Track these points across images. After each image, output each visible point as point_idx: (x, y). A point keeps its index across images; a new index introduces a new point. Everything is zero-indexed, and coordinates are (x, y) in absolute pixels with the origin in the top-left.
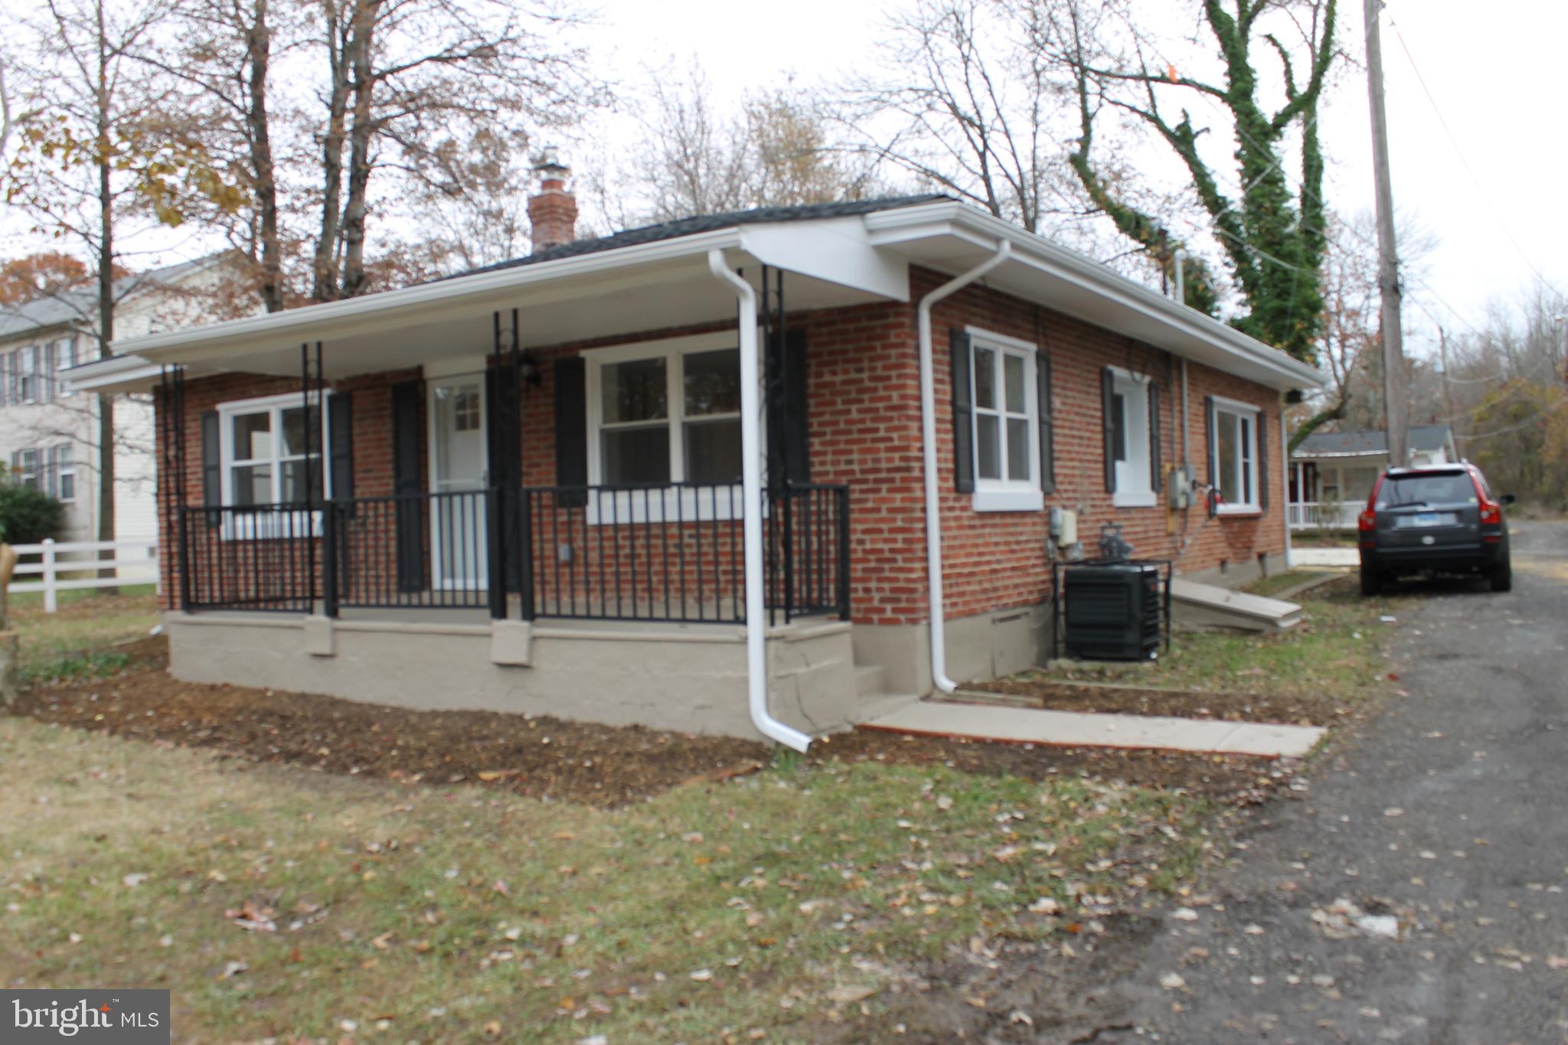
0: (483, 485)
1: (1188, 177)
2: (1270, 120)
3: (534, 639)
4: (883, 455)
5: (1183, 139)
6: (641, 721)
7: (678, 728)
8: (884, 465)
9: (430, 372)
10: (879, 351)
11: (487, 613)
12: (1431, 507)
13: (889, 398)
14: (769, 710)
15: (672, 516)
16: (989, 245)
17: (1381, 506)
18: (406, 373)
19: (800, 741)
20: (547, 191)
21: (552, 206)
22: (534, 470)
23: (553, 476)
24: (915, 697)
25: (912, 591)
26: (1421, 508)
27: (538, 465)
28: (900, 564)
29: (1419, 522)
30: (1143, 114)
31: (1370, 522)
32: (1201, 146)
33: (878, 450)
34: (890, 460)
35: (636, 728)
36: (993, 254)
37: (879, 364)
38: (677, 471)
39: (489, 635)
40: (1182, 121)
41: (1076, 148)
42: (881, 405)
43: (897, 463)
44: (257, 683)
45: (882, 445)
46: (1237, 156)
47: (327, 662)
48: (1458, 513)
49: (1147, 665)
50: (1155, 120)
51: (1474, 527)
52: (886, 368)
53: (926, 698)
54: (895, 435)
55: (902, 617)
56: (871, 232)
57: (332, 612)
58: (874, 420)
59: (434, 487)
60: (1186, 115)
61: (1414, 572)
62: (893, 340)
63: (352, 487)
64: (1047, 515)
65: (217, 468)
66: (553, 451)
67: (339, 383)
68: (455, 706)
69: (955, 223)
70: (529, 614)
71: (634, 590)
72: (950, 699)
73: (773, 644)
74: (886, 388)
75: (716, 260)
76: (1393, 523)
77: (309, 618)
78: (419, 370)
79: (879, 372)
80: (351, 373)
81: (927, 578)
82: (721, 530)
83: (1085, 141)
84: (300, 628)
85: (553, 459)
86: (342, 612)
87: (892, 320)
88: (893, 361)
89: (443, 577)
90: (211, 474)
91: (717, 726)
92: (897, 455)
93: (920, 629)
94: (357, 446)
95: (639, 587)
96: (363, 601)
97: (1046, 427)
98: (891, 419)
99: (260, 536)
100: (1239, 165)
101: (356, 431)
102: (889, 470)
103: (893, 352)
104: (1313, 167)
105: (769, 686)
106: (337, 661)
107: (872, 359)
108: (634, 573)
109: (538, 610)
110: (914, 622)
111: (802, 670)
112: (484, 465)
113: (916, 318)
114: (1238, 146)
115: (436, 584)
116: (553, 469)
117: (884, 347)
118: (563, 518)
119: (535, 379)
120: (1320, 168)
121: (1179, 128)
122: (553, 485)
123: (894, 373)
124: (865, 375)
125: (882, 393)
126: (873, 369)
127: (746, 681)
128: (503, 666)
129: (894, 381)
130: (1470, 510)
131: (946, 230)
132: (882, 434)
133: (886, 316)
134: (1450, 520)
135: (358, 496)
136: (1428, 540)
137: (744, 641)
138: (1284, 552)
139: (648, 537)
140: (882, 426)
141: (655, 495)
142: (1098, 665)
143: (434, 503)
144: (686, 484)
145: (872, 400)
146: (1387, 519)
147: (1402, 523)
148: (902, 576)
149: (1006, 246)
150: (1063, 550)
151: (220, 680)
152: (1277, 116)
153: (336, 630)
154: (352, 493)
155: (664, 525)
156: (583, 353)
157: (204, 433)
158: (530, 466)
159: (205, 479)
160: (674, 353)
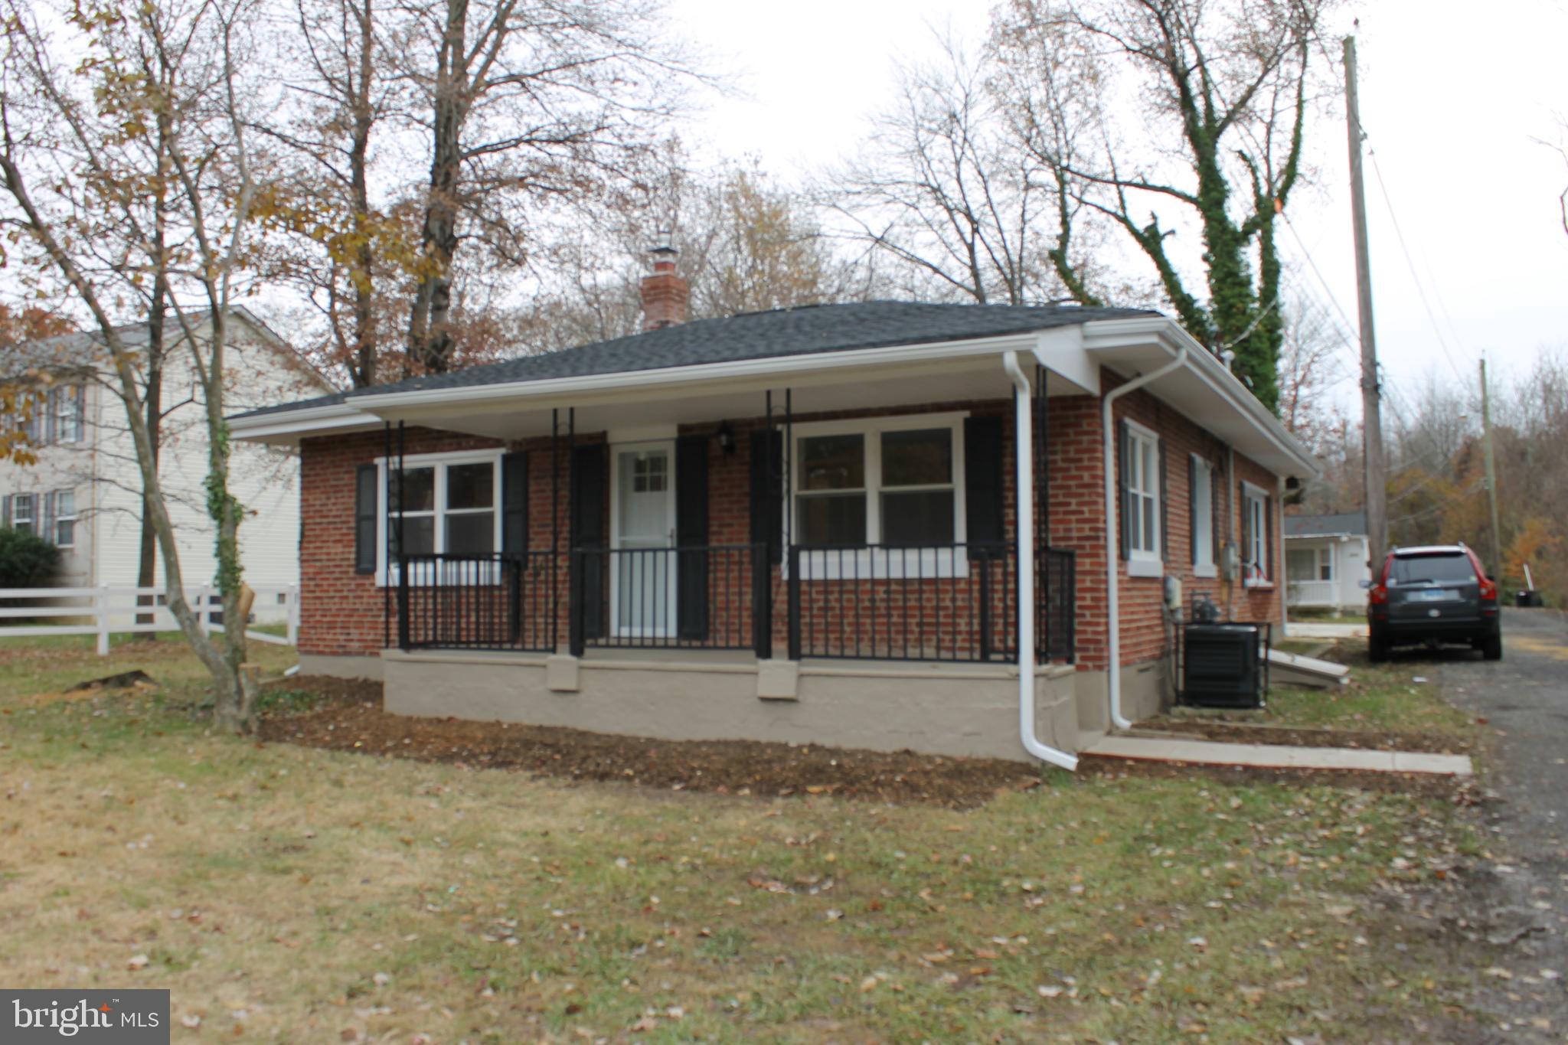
0: (669, 543)
1: (1156, 275)
2: (1240, 228)
3: (801, 676)
4: (1074, 526)
5: (1151, 241)
6: (911, 748)
7: (947, 753)
8: (1075, 534)
9: (612, 438)
10: (1072, 437)
11: (752, 654)
12: (1436, 584)
13: (1081, 477)
14: (1037, 735)
15: (864, 574)
16: (1171, 350)
17: (1391, 583)
18: (590, 437)
19: (1070, 762)
20: (661, 273)
21: (668, 286)
22: (726, 530)
23: (746, 536)
24: (1101, 733)
25: (1098, 642)
26: (1427, 585)
27: (730, 525)
28: (1088, 619)
29: (1425, 597)
30: (1115, 215)
31: (1382, 596)
32: (1168, 246)
33: (1069, 521)
34: (1080, 530)
35: (907, 752)
36: (1173, 359)
37: (1072, 448)
38: (873, 534)
39: (755, 674)
40: (1150, 222)
41: (1055, 245)
42: (1072, 483)
43: (1087, 533)
44: (490, 717)
45: (1073, 517)
46: (1205, 259)
47: (571, 697)
48: (1460, 589)
49: (1260, 712)
50: (1124, 220)
51: (1474, 602)
52: (1078, 451)
53: (1109, 733)
54: (1086, 509)
55: (1090, 664)
56: (1086, 338)
57: (577, 651)
58: (1065, 495)
59: (615, 543)
60: (1154, 217)
61: (1417, 642)
62: (1085, 428)
63: (526, 540)
64: (1164, 581)
65: (374, 518)
66: (747, 514)
67: (515, 443)
68: (713, 737)
69: (1161, 335)
70: (795, 654)
71: (827, 639)
72: (1127, 735)
73: (1041, 680)
74: (1078, 469)
75: (1010, 360)
76: (1403, 598)
77: (551, 657)
78: (603, 435)
79: (1072, 455)
80: (530, 435)
81: (1107, 632)
82: (894, 587)
83: (1064, 239)
84: (544, 666)
85: (747, 520)
86: (588, 651)
87: (1084, 411)
88: (1085, 446)
89: (620, 625)
90: (365, 524)
91: (984, 750)
92: (1087, 526)
93: (1104, 674)
94: (532, 503)
95: (832, 636)
96: (530, 646)
97: (1164, 505)
98: (1082, 495)
99: (439, 583)
100: (1206, 267)
101: (532, 488)
102: (1080, 539)
103: (1085, 438)
104: (1271, 269)
105: (1037, 715)
106: (582, 696)
107: (1065, 444)
108: (827, 624)
109: (805, 650)
110: (1100, 668)
111: (1053, 704)
112: (671, 523)
113: (1101, 408)
114: (1205, 250)
115: (614, 632)
116: (747, 529)
117: (1077, 434)
119: (730, 449)
120: (1277, 272)
121: (1147, 229)
122: (746, 543)
123: (1085, 456)
124: (1058, 457)
125: (1074, 473)
126: (1065, 452)
127: (1017, 712)
128: (765, 700)
129: (1086, 463)
130: (1471, 587)
131: (1154, 339)
132: (1073, 507)
133: (1079, 407)
134: (1454, 596)
135: (532, 550)
136: (1434, 613)
137: (1017, 677)
138: (1281, 625)
139: (841, 592)
140: (1074, 501)
141: (848, 556)
142: (1216, 711)
143: (614, 558)
145: (1065, 478)
146: (1399, 594)
147: (1413, 597)
148: (1089, 629)
149: (1183, 353)
150: (1173, 612)
151: (444, 716)
152: (1245, 225)
153: (582, 668)
154: (526, 546)
155: (857, 582)
156: (780, 427)
157: (359, 484)
158: (721, 526)
159: (358, 529)
160: (872, 431)
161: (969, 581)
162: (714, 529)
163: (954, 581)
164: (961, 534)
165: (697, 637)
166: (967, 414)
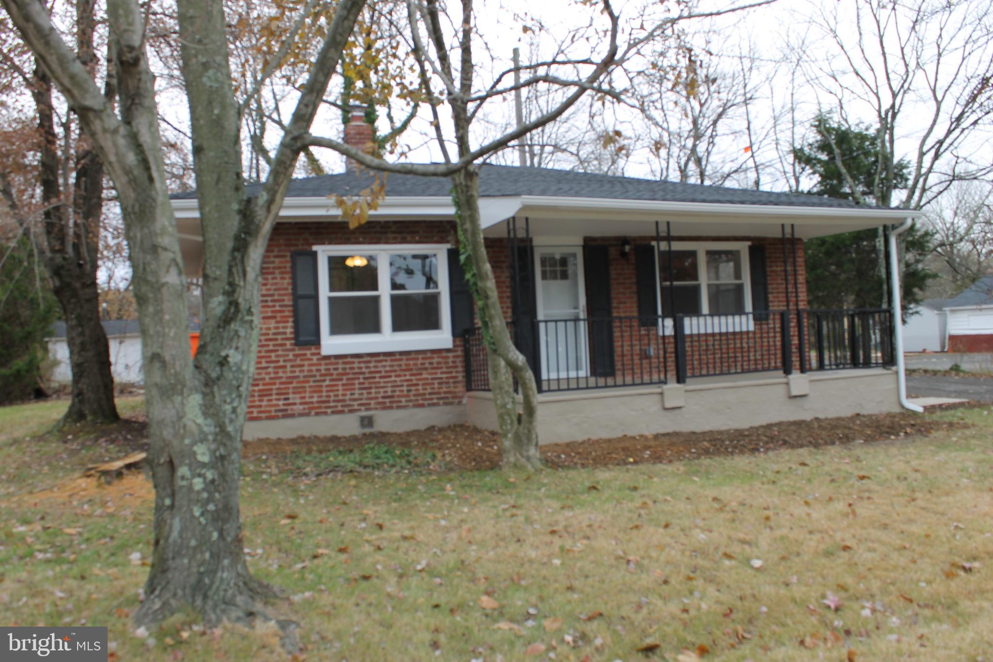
0: (581, 315)
6: (858, 413)
13: (799, 279)
18: (522, 240)
19: (920, 409)
22: (622, 306)
23: (635, 309)
27: (625, 303)
38: (705, 308)
52: (797, 266)
58: (793, 288)
59: (542, 315)
62: (799, 254)
63: (472, 314)
65: (315, 298)
66: (634, 295)
85: (635, 299)
87: (799, 246)
88: (800, 263)
98: (800, 288)
103: (799, 259)
112: (582, 301)
116: (635, 305)
117: (796, 257)
118: (643, 332)
122: (635, 314)
123: (800, 269)
124: (789, 268)
128: (792, 397)
129: (800, 272)
133: (797, 244)
139: (692, 342)
141: (695, 320)
144: (712, 315)
155: (699, 335)
156: (654, 243)
157: (294, 267)
158: (619, 303)
159: (295, 306)
160: (701, 248)
161: (754, 333)
162: (614, 305)
163: (748, 332)
164: (749, 307)
165: (605, 375)
166: (749, 243)
